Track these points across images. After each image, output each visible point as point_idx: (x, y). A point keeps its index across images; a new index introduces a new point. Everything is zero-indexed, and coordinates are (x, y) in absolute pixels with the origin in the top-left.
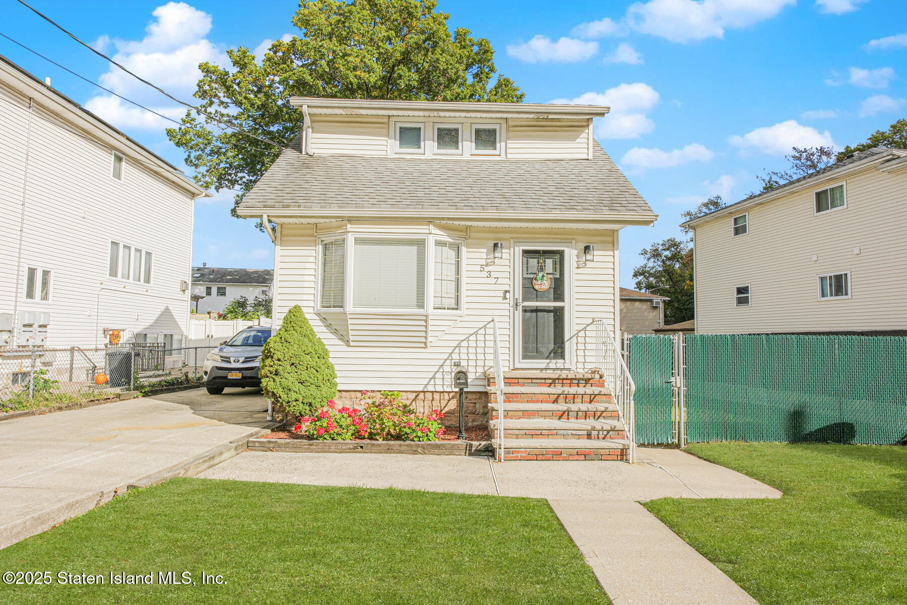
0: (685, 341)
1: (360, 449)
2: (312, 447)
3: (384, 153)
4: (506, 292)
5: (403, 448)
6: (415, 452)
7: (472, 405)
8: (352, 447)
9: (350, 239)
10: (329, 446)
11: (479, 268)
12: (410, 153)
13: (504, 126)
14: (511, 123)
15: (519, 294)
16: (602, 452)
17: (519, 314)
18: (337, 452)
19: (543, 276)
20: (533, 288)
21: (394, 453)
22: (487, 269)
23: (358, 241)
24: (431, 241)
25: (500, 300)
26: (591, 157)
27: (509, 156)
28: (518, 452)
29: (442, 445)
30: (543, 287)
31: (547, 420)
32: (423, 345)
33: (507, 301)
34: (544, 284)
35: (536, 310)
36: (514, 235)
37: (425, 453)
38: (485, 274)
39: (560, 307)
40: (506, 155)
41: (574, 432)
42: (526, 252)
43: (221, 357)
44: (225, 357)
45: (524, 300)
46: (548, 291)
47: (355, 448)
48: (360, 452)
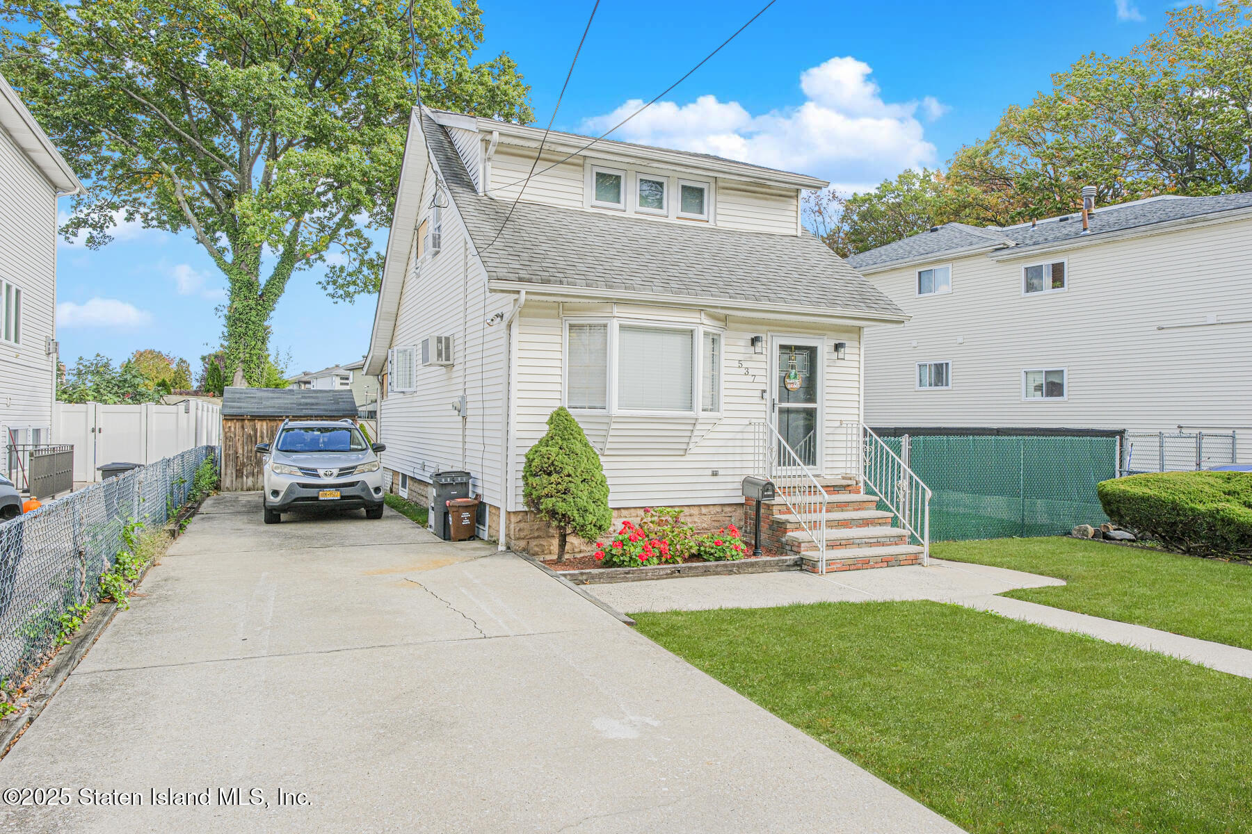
0: (911, 444)
1: (677, 574)
2: (628, 576)
3: (579, 204)
4: (764, 391)
5: (719, 569)
6: (731, 572)
7: (728, 518)
8: (669, 572)
9: (614, 325)
10: (646, 573)
11: (737, 364)
12: (607, 207)
13: (713, 185)
14: (720, 184)
15: (776, 396)
16: (901, 558)
17: (776, 415)
18: (653, 579)
19: (796, 374)
20: (786, 387)
21: (711, 575)
22: (745, 365)
23: (622, 327)
24: (700, 332)
25: (758, 400)
26: (799, 234)
27: (719, 224)
28: (834, 563)
29: (756, 562)
30: (795, 386)
31: (834, 530)
32: (682, 453)
33: (764, 402)
34: (796, 384)
35: (788, 411)
36: (772, 328)
37: (740, 573)
38: (743, 371)
39: (812, 408)
40: (715, 222)
41: (867, 540)
42: (782, 347)
43: (301, 469)
44: (308, 470)
45: (780, 401)
46: (797, 391)
47: (673, 572)
48: (677, 577)
